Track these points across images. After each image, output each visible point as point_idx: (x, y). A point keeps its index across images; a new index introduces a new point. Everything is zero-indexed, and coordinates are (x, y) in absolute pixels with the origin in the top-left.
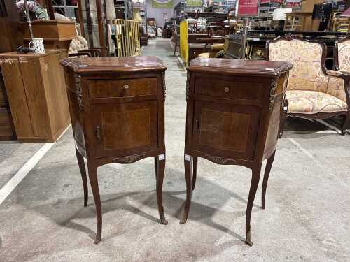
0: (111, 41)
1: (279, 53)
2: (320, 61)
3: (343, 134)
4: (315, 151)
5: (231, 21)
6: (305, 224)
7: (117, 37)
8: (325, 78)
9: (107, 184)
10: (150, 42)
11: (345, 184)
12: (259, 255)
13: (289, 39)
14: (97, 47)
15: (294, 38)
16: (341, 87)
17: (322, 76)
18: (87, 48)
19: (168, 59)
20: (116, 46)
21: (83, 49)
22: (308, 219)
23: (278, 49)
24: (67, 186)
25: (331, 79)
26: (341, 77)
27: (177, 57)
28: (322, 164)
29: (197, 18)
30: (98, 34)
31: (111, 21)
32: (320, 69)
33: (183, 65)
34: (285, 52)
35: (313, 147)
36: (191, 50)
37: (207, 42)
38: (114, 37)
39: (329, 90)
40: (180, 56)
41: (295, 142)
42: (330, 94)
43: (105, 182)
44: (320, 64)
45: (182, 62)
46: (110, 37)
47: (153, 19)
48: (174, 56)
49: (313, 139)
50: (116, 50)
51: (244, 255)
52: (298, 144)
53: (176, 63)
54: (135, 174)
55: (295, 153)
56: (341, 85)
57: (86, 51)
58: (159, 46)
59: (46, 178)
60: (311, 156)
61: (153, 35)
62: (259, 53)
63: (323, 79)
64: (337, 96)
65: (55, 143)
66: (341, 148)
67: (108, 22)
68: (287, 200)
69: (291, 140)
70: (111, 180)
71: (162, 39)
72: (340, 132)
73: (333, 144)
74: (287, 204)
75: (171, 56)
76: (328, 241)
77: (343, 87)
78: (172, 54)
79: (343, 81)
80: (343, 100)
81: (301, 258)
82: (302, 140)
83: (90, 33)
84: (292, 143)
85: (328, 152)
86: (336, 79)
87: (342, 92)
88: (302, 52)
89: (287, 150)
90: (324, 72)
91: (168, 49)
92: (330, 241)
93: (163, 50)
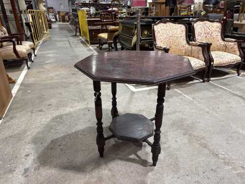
0: (25, 27)
1: (160, 32)
2: (185, 36)
3: (204, 82)
4: (193, 96)
5: (114, 9)
6: (205, 146)
7: (30, 24)
8: (189, 47)
9: (62, 147)
10: (53, 26)
11: (217, 115)
12: (187, 175)
13: (165, 22)
14: (14, 33)
15: (168, 21)
16: (200, 53)
17: (187, 46)
18: (7, 35)
19: (71, 38)
20: (31, 31)
21: (4, 35)
22: (205, 142)
23: (159, 30)
24: (27, 155)
25: (193, 47)
26: (199, 45)
27: (78, 36)
28: (200, 103)
29: (90, 8)
30: (14, 22)
31: (23, 12)
32: (185, 41)
33: (85, 42)
34: (164, 31)
35: (191, 93)
36: (90, 31)
37: (102, 25)
38: (28, 24)
39: (193, 55)
40: (80, 35)
41: (179, 92)
42: (193, 57)
43: (59, 145)
44: (185, 38)
45: (83, 40)
46: (24, 25)
47: (52, 8)
48: (76, 35)
49: (188, 88)
50: (31, 35)
51: (178, 178)
52: (181, 92)
53: (79, 41)
54: (81, 134)
55: (182, 99)
56: (200, 51)
57: (7, 37)
58: (61, 28)
59: (6, 152)
60: (192, 99)
61: (54, 20)
62: (146, 33)
63: (188, 48)
64: (198, 58)
65: (2, 119)
66: (206, 91)
67: (21, 12)
68: (189, 132)
69: (176, 90)
70: (64, 143)
71: (62, 23)
72: (202, 81)
73: (201, 89)
74: (190, 135)
75: (73, 36)
76: (222, 154)
77: (201, 52)
78: (74, 34)
79: (200, 48)
80: (202, 60)
81: (212, 170)
82: (182, 89)
83: (7, 22)
84: (177, 92)
85: (200, 95)
86: (197, 47)
87: (201, 55)
88: (174, 30)
89: (176, 97)
90: (188, 43)
91: (70, 31)
92: (223, 154)
93: (66, 32)
